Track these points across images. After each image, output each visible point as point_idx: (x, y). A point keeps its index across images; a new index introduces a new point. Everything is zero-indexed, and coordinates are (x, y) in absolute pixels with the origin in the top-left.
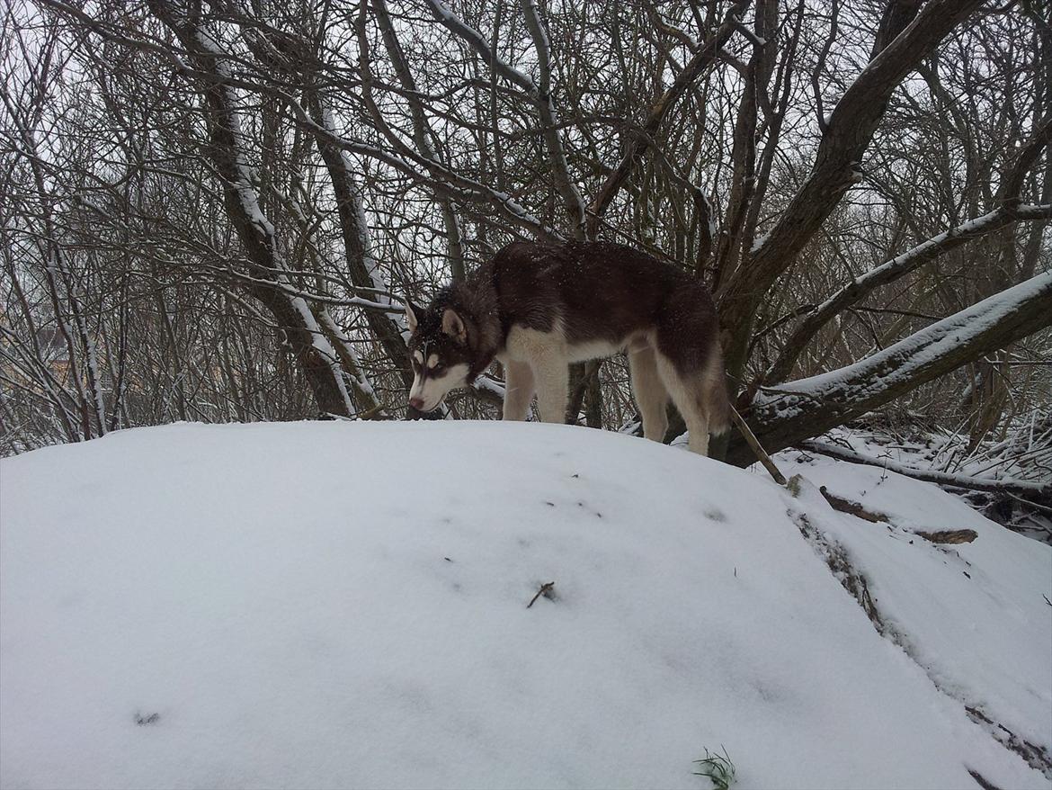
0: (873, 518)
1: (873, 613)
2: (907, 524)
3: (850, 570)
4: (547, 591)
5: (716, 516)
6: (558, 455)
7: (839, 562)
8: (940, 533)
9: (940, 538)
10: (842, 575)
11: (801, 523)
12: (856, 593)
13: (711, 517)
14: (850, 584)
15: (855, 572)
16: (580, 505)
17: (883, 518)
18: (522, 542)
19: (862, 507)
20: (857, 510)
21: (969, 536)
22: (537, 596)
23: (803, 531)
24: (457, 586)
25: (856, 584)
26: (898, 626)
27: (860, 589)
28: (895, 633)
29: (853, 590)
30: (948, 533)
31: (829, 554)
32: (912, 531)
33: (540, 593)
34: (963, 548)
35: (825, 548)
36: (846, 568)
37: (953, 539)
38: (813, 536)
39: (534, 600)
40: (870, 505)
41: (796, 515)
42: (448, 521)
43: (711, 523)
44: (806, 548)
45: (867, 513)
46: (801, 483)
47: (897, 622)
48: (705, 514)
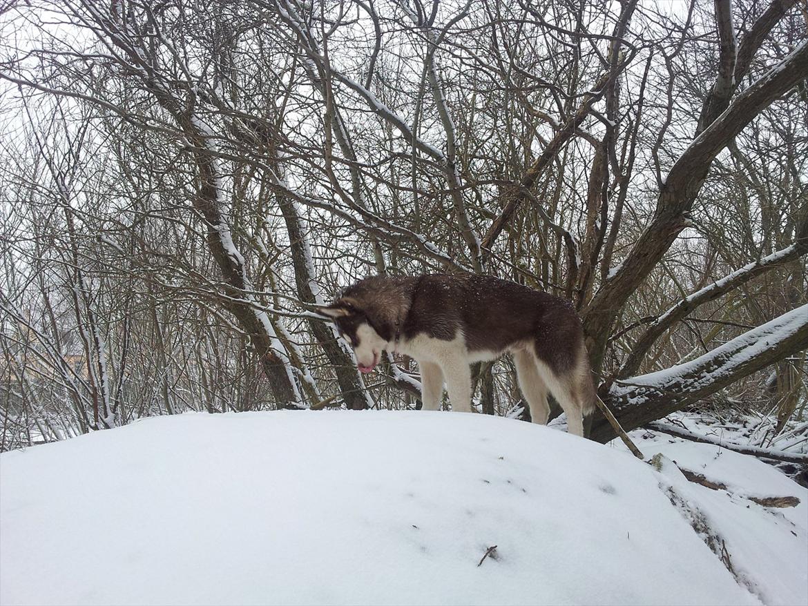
0: (715, 486)
1: (730, 567)
2: (742, 491)
3: (709, 531)
4: (491, 552)
5: (608, 490)
6: (484, 440)
7: (700, 525)
8: (768, 499)
9: (769, 502)
10: (704, 535)
11: (669, 493)
12: (715, 550)
13: (605, 490)
14: (710, 541)
15: (713, 534)
16: (509, 482)
17: (722, 486)
18: (469, 513)
19: (705, 478)
20: (701, 480)
21: (792, 501)
22: (485, 556)
23: (671, 500)
24: (423, 548)
25: (714, 542)
26: (749, 578)
27: (718, 546)
28: (747, 583)
29: (713, 548)
30: (775, 499)
31: (692, 519)
32: (746, 497)
33: (487, 554)
34: (788, 511)
35: (689, 514)
36: (706, 530)
37: (780, 504)
38: (679, 504)
39: (482, 561)
40: (711, 476)
41: (665, 488)
42: (412, 495)
43: (605, 495)
44: (675, 513)
45: (709, 482)
46: (662, 461)
47: (748, 573)
48: (600, 489)
